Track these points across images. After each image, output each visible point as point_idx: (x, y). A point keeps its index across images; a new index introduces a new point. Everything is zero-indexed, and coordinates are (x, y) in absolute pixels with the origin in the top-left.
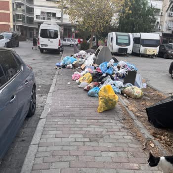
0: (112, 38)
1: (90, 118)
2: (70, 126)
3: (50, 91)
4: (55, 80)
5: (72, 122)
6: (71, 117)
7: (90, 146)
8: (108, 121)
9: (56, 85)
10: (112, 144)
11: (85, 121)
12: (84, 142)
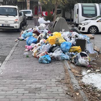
0: (78, 10)
1: (35, 78)
2: (16, 84)
3: (6, 60)
4: (12, 51)
5: (18, 81)
6: (18, 78)
7: (28, 95)
8: (50, 80)
9: (12, 55)
10: (46, 95)
11: (30, 80)
12: (24, 93)
